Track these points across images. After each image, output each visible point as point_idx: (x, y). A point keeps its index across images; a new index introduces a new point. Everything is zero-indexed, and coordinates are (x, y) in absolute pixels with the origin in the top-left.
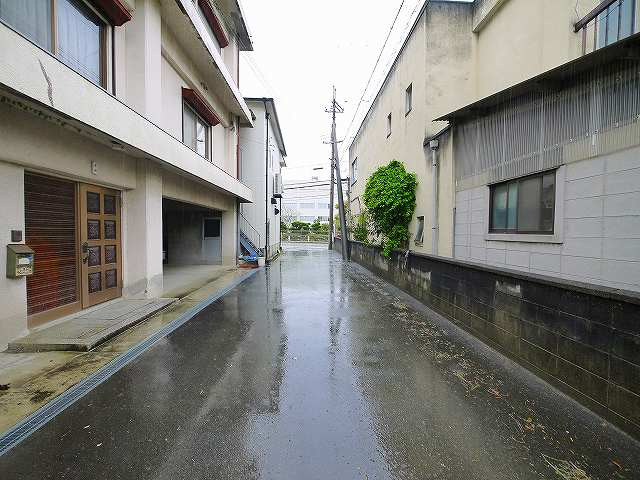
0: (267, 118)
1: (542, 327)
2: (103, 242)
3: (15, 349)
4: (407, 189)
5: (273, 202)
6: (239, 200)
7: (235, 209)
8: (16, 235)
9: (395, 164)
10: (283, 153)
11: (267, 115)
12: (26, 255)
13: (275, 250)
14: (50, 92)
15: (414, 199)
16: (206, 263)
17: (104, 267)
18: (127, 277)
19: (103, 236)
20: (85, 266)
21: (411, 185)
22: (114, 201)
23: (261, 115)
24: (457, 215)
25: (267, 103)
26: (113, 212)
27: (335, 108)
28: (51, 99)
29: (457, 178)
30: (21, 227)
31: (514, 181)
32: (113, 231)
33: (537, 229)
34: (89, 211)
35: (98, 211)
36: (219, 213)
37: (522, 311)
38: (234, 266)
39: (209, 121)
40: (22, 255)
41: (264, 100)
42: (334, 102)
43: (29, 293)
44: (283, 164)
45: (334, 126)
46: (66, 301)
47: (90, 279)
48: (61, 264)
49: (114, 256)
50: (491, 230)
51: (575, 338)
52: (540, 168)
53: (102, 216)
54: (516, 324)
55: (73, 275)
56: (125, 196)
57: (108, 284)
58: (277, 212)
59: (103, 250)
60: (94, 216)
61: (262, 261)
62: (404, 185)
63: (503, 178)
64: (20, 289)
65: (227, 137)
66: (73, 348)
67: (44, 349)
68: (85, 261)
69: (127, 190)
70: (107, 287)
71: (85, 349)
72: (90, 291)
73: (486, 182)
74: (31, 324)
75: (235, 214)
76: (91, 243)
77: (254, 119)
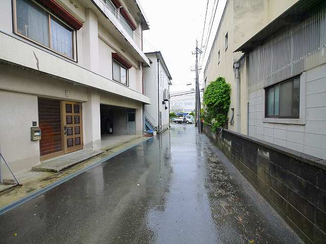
0: (158, 61)
1: (280, 181)
2: (73, 125)
3: (34, 170)
4: (224, 93)
5: (163, 103)
6: (143, 104)
7: (142, 108)
8: (34, 123)
9: (220, 79)
10: (170, 78)
11: (158, 60)
12: (38, 131)
13: (165, 127)
14: (38, 64)
15: (229, 98)
16: (127, 134)
17: (74, 136)
18: (85, 141)
19: (73, 122)
20: (65, 136)
21: (227, 91)
22: (79, 107)
23: (154, 60)
24: (250, 107)
25: (157, 55)
26: (78, 112)
27: (198, 51)
28: (38, 67)
29: (249, 85)
30: (37, 120)
31: (277, 84)
32: (78, 120)
33: (290, 115)
34: (67, 112)
35: (71, 112)
36: (134, 110)
37: (269, 169)
38: (141, 135)
39: (127, 66)
40: (36, 131)
41: (156, 53)
42: (197, 48)
43: (41, 147)
44: (170, 84)
45: (197, 61)
46: (57, 151)
47: (68, 141)
48: (54, 135)
49: (79, 131)
50: (267, 116)
51: (296, 191)
52: (292, 75)
53: (73, 114)
54: (267, 176)
55: (60, 140)
56: (83, 105)
57: (77, 143)
58: (166, 108)
59: (74, 129)
60: (70, 114)
61: (155, 133)
62: (223, 91)
63: (272, 83)
64: (37, 146)
65: (137, 74)
66: (52, 171)
67: (43, 170)
68: (65, 133)
69: (84, 102)
70: (76, 145)
71: (56, 172)
72: (68, 146)
73: (263, 86)
74: (41, 160)
75: (142, 110)
76: (68, 126)
77: (151, 63)
